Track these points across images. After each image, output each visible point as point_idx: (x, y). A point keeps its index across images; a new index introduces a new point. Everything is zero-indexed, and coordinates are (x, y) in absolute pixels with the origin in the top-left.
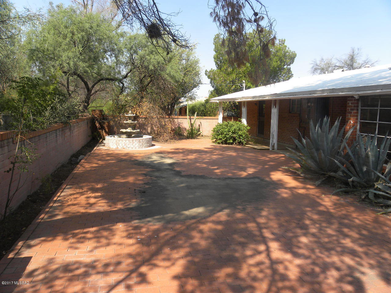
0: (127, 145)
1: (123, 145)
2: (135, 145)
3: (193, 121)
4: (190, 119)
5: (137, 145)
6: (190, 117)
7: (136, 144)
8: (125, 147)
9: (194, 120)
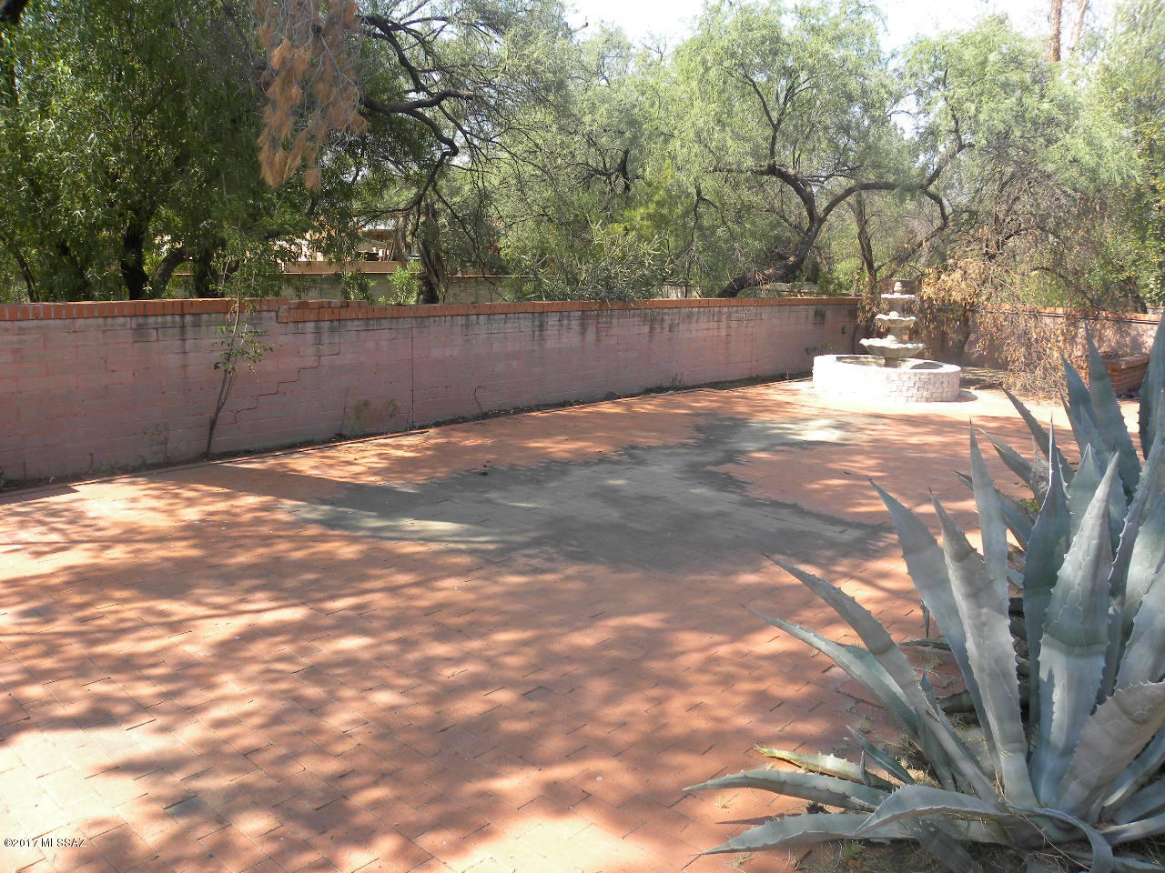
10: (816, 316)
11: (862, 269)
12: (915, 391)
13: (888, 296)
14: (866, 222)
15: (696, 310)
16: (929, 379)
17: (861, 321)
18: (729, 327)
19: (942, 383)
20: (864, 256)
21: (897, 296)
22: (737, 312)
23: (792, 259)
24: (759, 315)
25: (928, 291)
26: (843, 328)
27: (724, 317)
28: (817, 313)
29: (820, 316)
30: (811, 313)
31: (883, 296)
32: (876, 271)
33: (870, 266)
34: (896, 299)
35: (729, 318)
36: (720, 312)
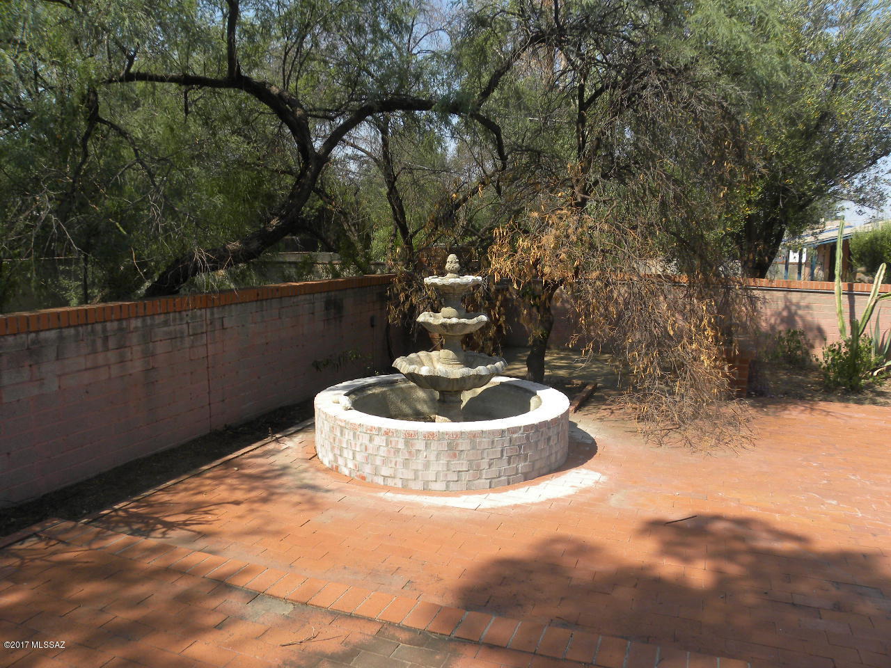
0: (378, 462)
1: (359, 457)
2: (420, 467)
3: (862, 305)
4: (851, 295)
5: (438, 466)
6: (851, 287)
7: (427, 466)
8: (367, 470)
9: (869, 301)
10: (327, 308)
11: (395, 235)
12: (504, 465)
13: (437, 280)
14: (395, 179)
15: (52, 334)
16: (528, 438)
17: (394, 319)
18: (148, 355)
19: (549, 439)
20: (396, 219)
21: (450, 279)
22: (166, 323)
23: (274, 222)
24: (218, 324)
25: (501, 265)
26: (372, 319)
27: (134, 339)
28: (329, 304)
29: (334, 307)
30: (319, 305)
31: (428, 280)
32: (411, 237)
33: (404, 231)
34: (452, 286)
35: (147, 337)
36: (120, 329)
